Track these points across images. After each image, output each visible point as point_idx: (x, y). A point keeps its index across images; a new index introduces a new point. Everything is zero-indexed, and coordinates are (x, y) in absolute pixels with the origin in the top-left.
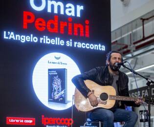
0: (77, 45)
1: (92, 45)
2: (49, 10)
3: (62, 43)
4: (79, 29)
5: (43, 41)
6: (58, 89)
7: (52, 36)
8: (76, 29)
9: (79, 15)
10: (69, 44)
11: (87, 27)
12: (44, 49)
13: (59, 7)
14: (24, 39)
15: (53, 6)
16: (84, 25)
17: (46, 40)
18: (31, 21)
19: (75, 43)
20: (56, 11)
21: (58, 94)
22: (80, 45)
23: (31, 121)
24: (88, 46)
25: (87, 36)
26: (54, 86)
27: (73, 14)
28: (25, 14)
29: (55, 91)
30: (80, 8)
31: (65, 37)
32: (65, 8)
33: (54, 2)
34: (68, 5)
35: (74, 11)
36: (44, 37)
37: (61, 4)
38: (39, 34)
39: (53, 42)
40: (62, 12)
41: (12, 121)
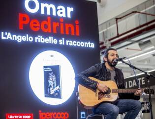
0: (69, 43)
1: (82, 43)
2: (43, 12)
3: (55, 41)
4: (70, 28)
5: (38, 40)
6: (54, 85)
7: (46, 35)
8: (67, 29)
9: (69, 16)
10: (61, 42)
11: (77, 27)
12: (38, 48)
13: (51, 9)
14: (20, 39)
15: (45, 8)
16: (75, 25)
17: (40, 39)
18: (26, 22)
19: (67, 41)
20: (48, 13)
21: (53, 89)
22: (72, 43)
23: (29, 117)
24: (79, 44)
25: (78, 34)
26: (50, 82)
27: (64, 15)
28: (20, 16)
29: (51, 86)
30: (70, 10)
31: (58, 36)
32: (57, 10)
33: (46, 5)
34: (59, 7)
35: (65, 12)
36: (39, 36)
37: (53, 6)
38: (34, 34)
39: (47, 41)
40: (54, 14)
41: (11, 117)
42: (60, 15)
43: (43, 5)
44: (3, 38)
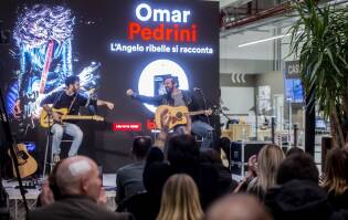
0: (183, 50)
2: (155, 19)
3: (168, 49)
4: (185, 34)
5: (149, 49)
7: (158, 44)
8: (182, 36)
9: (185, 20)
10: (175, 50)
11: (194, 32)
12: (149, 57)
13: (165, 15)
14: (130, 49)
15: (158, 15)
16: (191, 31)
17: (152, 48)
18: (136, 32)
20: (162, 19)
22: (186, 50)
23: (136, 126)
24: (194, 50)
25: (194, 39)
27: (179, 20)
28: (132, 25)
30: (187, 13)
31: (171, 44)
32: (171, 15)
33: (160, 11)
34: (174, 12)
35: (180, 16)
37: (167, 12)
38: (145, 44)
39: (158, 49)
40: (168, 20)
41: (119, 126)
42: (175, 21)
43: (156, 11)
44: (112, 49)
